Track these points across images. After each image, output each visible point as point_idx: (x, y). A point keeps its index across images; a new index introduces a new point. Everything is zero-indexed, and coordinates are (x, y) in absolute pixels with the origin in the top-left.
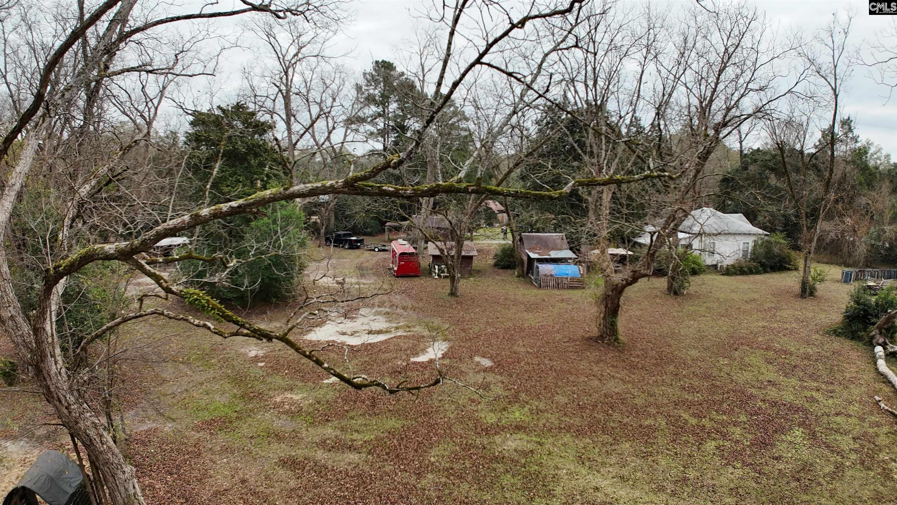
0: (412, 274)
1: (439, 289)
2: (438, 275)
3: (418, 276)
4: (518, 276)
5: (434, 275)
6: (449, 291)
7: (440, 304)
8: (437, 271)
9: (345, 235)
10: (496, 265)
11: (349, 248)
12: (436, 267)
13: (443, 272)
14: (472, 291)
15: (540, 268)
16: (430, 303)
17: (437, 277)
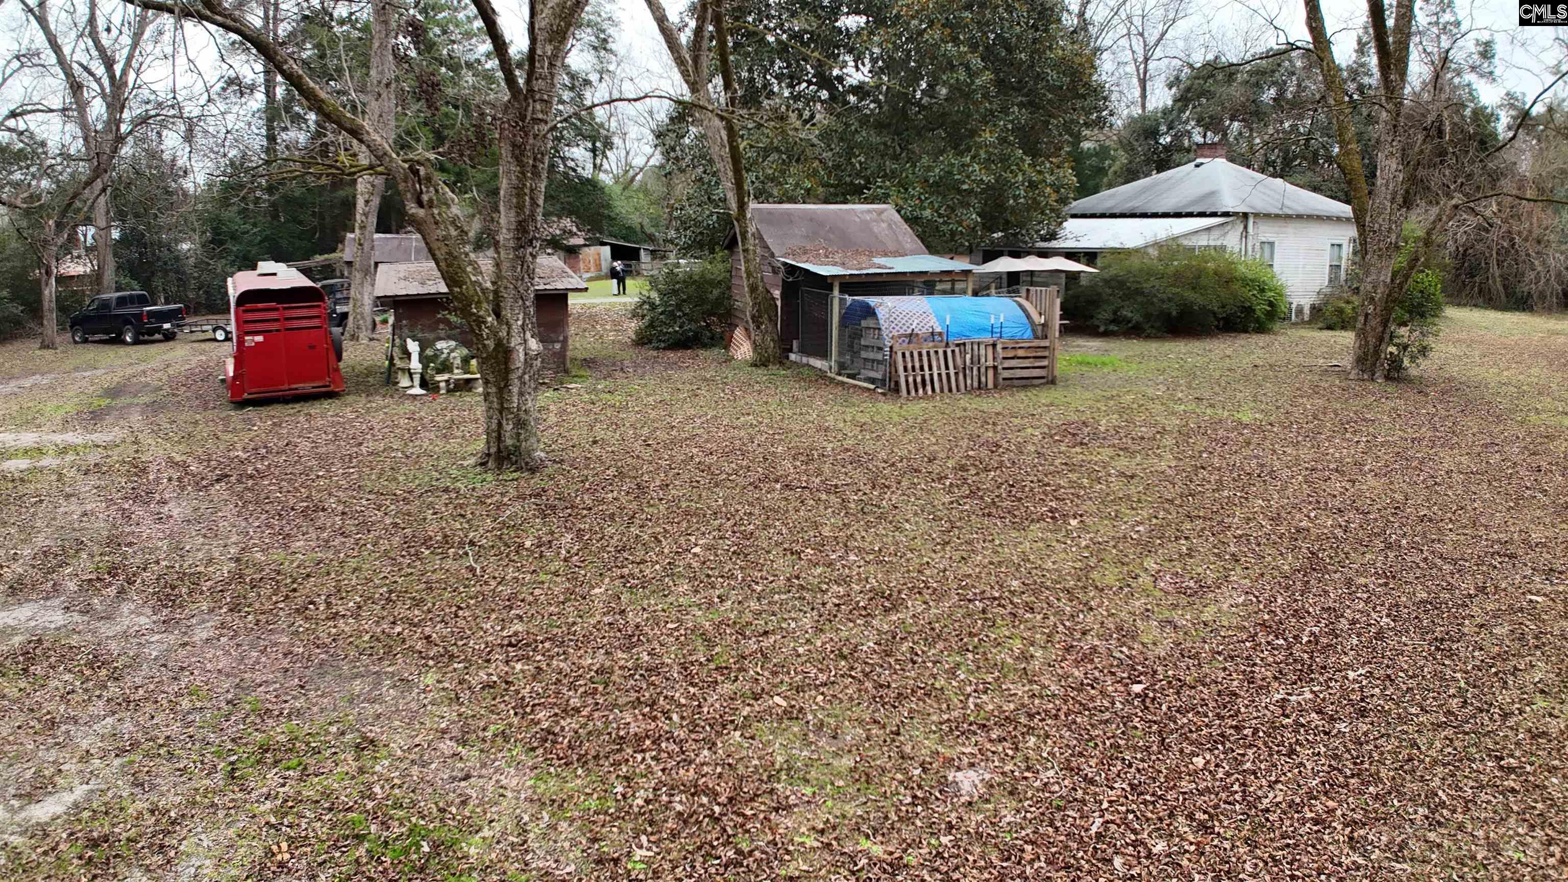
0: (306, 387)
1: (427, 441)
2: (424, 384)
3: (331, 395)
4: (761, 362)
5: (404, 382)
6: (480, 445)
7: (432, 529)
8: (415, 364)
9: (121, 301)
10: (642, 340)
11: (136, 342)
12: (413, 347)
13: (446, 367)
14: (599, 433)
15: (881, 313)
16: (365, 526)
17: (417, 391)
